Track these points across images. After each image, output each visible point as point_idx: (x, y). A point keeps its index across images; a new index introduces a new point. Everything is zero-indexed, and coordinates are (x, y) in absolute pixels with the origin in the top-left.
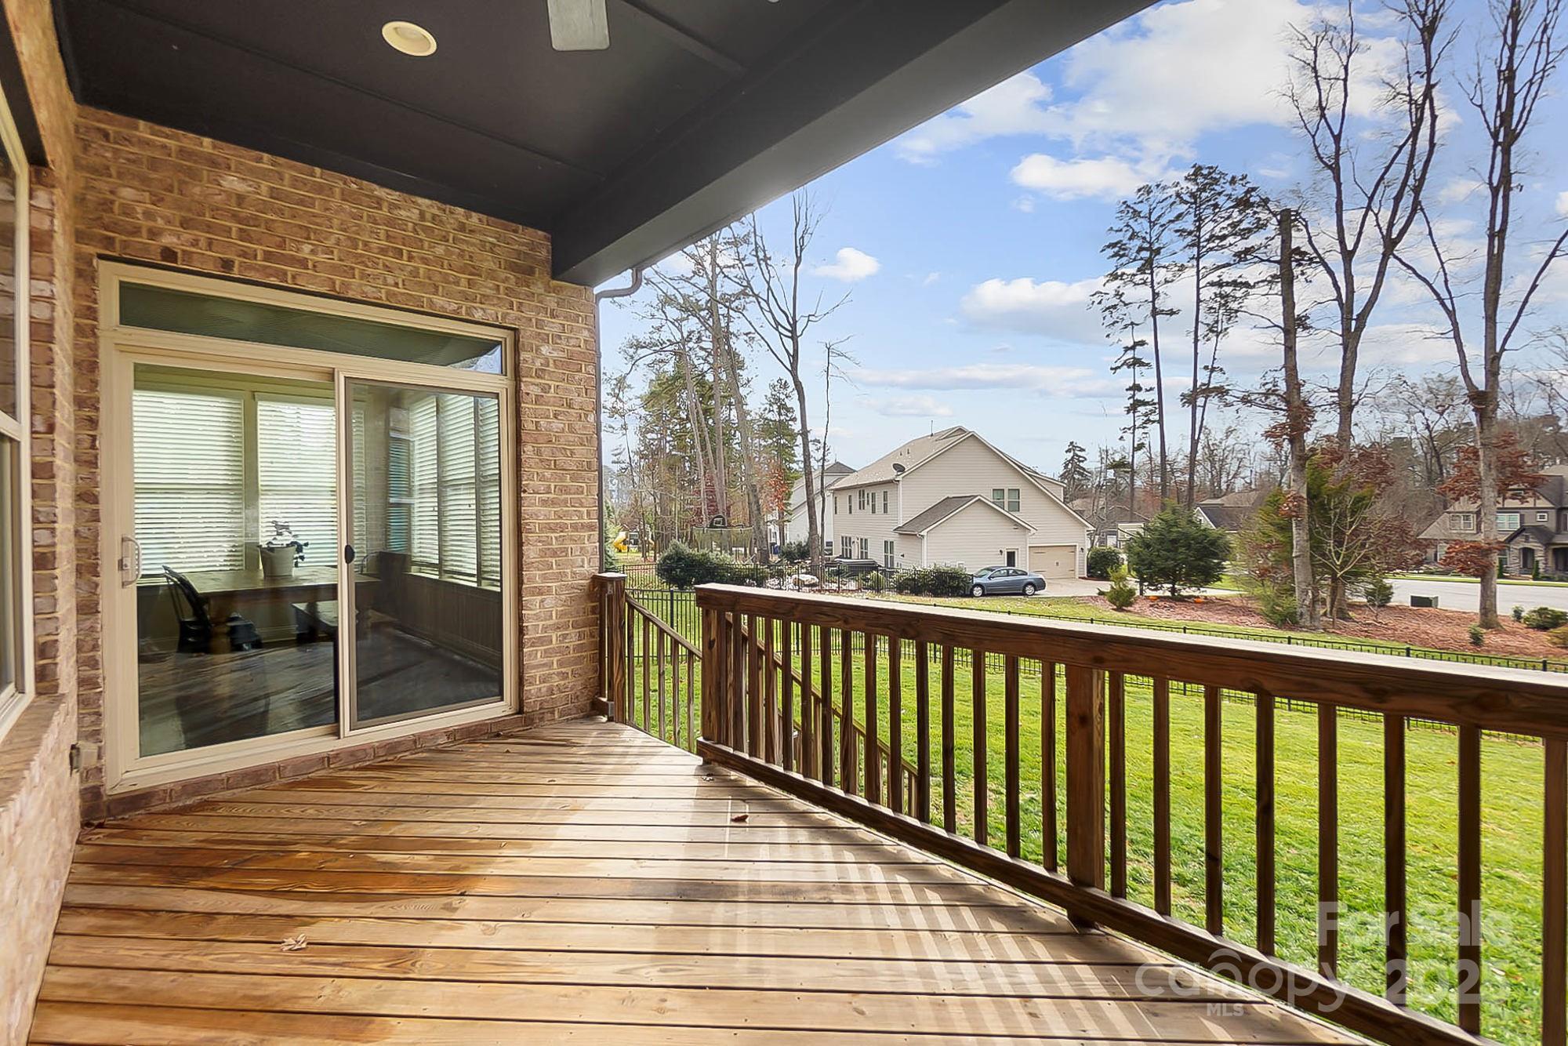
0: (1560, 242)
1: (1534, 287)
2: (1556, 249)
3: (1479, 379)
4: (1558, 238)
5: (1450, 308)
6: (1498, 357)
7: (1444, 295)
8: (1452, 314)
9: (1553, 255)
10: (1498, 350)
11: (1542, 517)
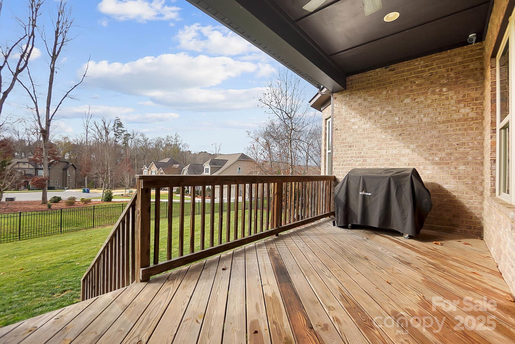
0: (68, 93)
1: (61, 103)
2: (67, 95)
3: (44, 126)
4: (68, 92)
5: (36, 102)
6: (50, 121)
7: (33, 96)
8: (36, 103)
9: (66, 96)
10: (50, 119)
11: (31, 171)
